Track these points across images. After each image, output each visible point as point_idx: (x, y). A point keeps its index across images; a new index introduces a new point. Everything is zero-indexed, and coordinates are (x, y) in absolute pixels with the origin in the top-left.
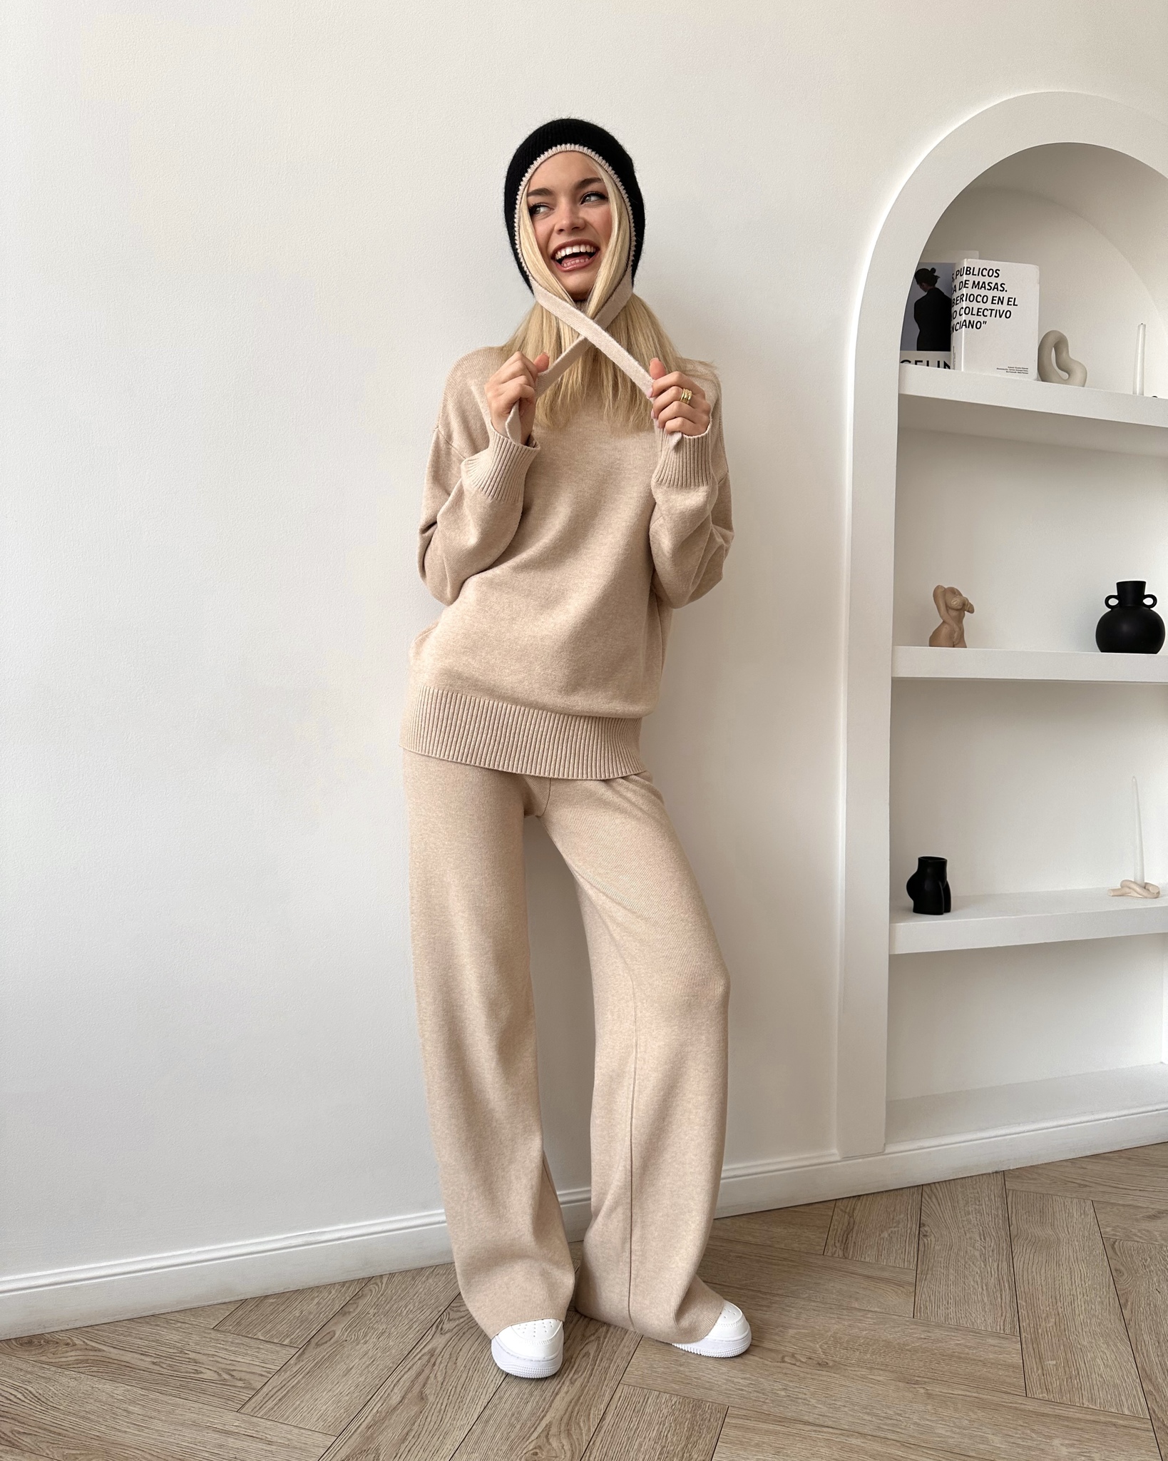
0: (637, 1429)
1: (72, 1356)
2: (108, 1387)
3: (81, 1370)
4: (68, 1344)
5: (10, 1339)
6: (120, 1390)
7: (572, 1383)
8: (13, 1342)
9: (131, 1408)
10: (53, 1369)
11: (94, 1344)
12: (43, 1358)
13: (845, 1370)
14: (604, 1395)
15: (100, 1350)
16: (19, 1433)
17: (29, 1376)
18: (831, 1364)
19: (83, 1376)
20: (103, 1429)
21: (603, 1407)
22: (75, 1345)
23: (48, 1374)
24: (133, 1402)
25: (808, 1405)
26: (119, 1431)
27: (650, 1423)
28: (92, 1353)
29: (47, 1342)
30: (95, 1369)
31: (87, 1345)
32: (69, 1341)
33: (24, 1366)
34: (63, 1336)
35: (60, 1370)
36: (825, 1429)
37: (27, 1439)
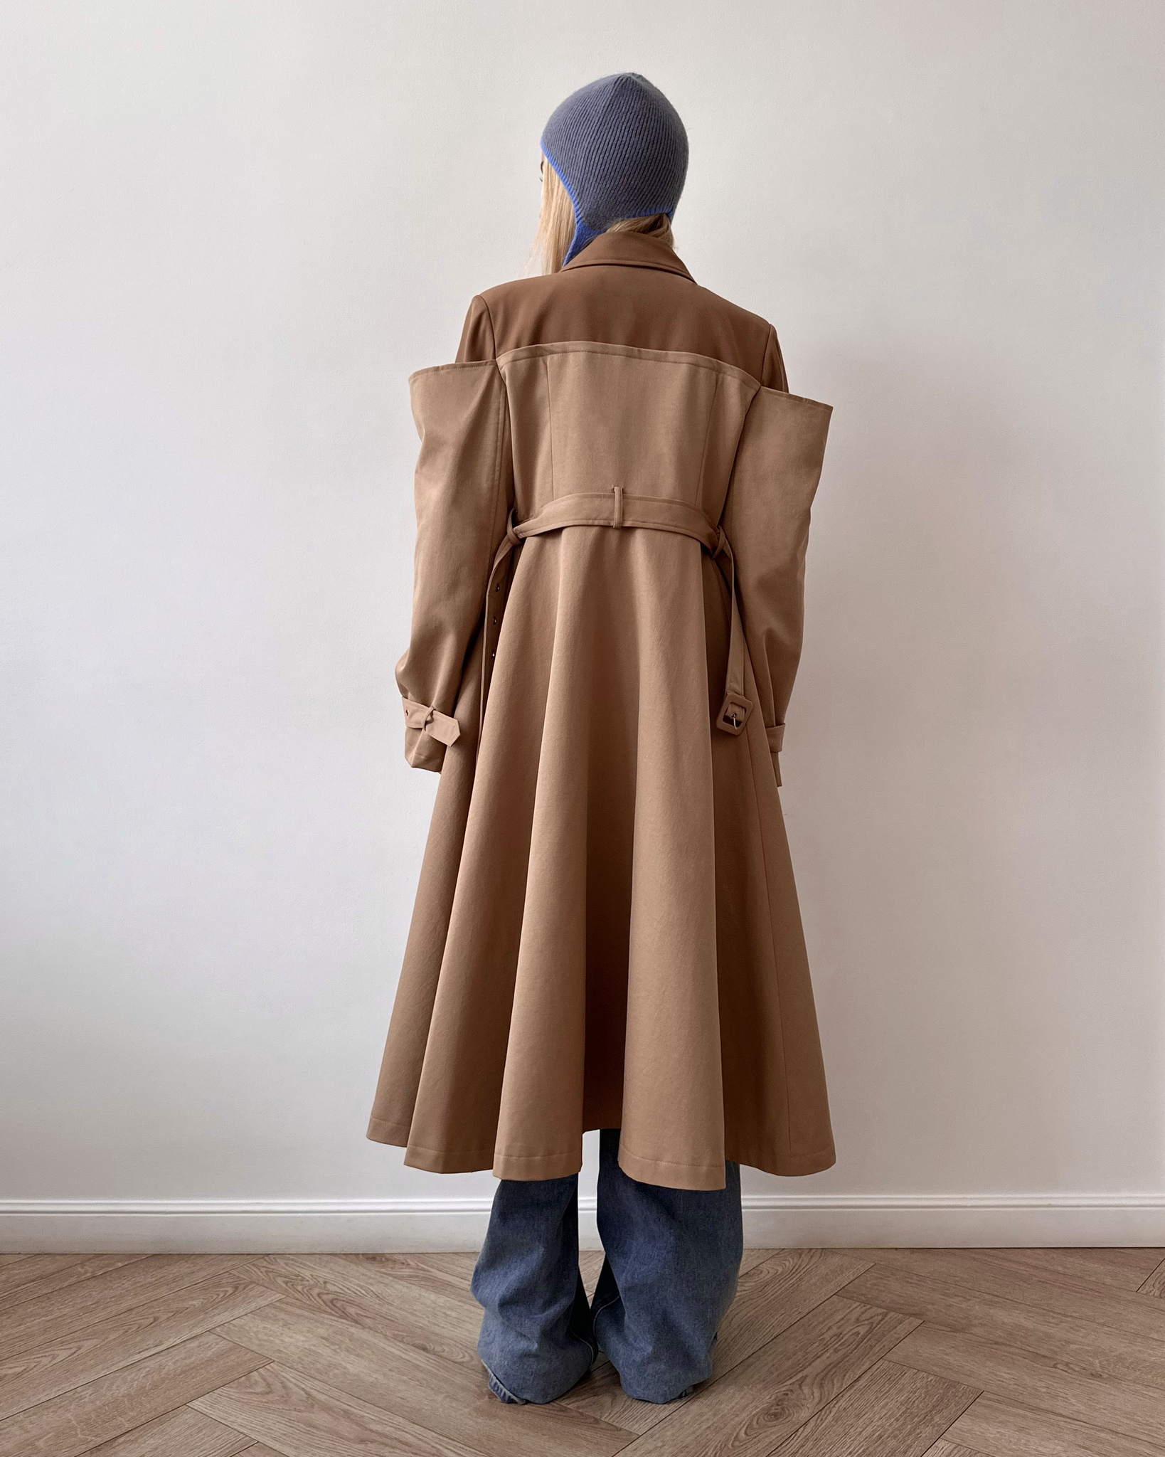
0: (886, 1393)
1: (406, 1272)
2: (433, 1296)
3: (412, 1282)
4: (403, 1263)
5: (358, 1254)
6: (442, 1300)
7: (836, 1351)
8: (361, 1256)
9: (449, 1313)
10: (391, 1278)
11: (423, 1266)
12: (383, 1270)
13: (1118, 1383)
14: (863, 1365)
15: (428, 1271)
16: (361, 1315)
17: (371, 1280)
18: (1105, 1376)
19: (413, 1286)
20: (426, 1322)
21: (859, 1373)
22: (408, 1265)
23: (386, 1281)
24: (450, 1309)
25: (1066, 1402)
26: (439, 1326)
27: (901, 1390)
28: (422, 1272)
29: (387, 1260)
30: (423, 1283)
31: (418, 1265)
32: (404, 1261)
33: (368, 1273)
34: (401, 1258)
35: (395, 1280)
36: (1076, 1422)
37: (368, 1321)
